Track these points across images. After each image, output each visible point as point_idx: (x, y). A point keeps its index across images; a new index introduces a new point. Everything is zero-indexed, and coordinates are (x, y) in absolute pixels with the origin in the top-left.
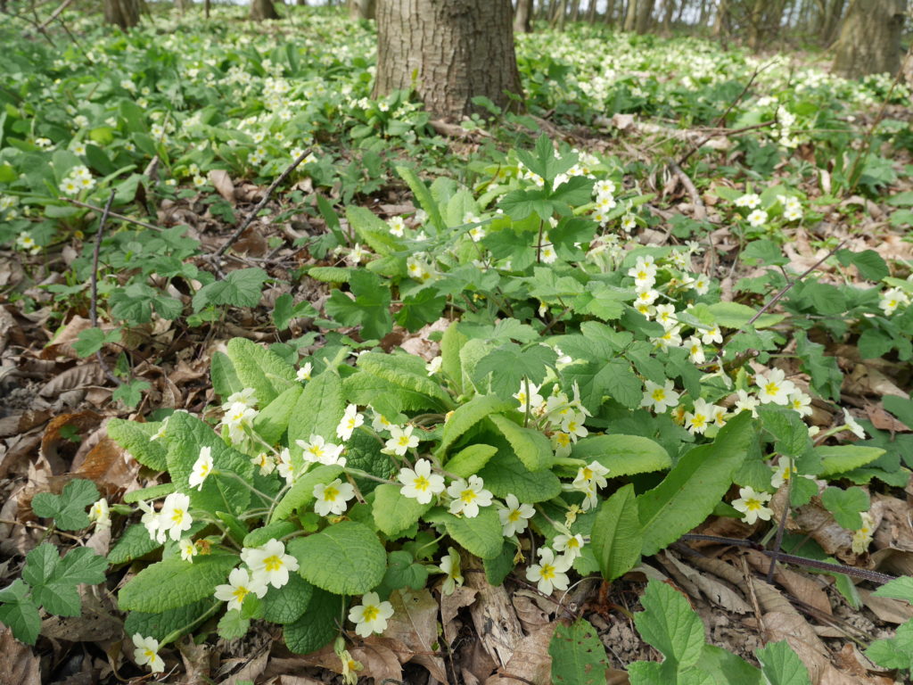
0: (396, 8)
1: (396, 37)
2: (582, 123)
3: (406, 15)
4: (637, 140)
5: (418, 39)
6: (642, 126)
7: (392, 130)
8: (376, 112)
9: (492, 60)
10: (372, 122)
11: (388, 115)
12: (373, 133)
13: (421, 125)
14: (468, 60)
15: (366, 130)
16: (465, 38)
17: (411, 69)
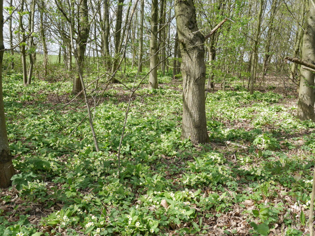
0: (186, 125)
1: (186, 130)
2: (221, 142)
3: (188, 127)
4: (231, 146)
5: (190, 131)
6: (232, 143)
7: (186, 146)
8: (183, 143)
9: (203, 133)
10: (183, 145)
11: (185, 144)
12: (183, 147)
13: (191, 146)
14: (199, 134)
15: (182, 146)
16: (198, 131)
17: (189, 135)
